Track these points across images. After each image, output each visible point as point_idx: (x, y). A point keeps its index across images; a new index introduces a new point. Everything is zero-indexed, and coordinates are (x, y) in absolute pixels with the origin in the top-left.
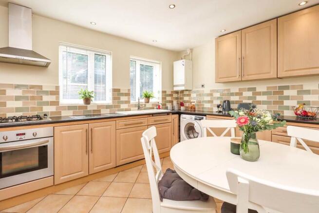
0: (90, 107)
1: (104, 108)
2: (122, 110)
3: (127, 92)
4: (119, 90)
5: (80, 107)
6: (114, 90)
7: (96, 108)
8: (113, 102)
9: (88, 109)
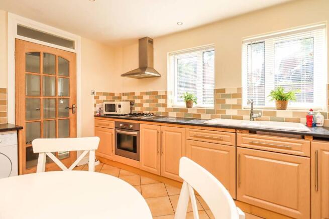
0: (190, 111)
1: (204, 113)
2: (229, 117)
3: (236, 92)
4: (223, 91)
5: (182, 110)
6: (217, 91)
7: (195, 112)
8: (215, 106)
9: (189, 112)
